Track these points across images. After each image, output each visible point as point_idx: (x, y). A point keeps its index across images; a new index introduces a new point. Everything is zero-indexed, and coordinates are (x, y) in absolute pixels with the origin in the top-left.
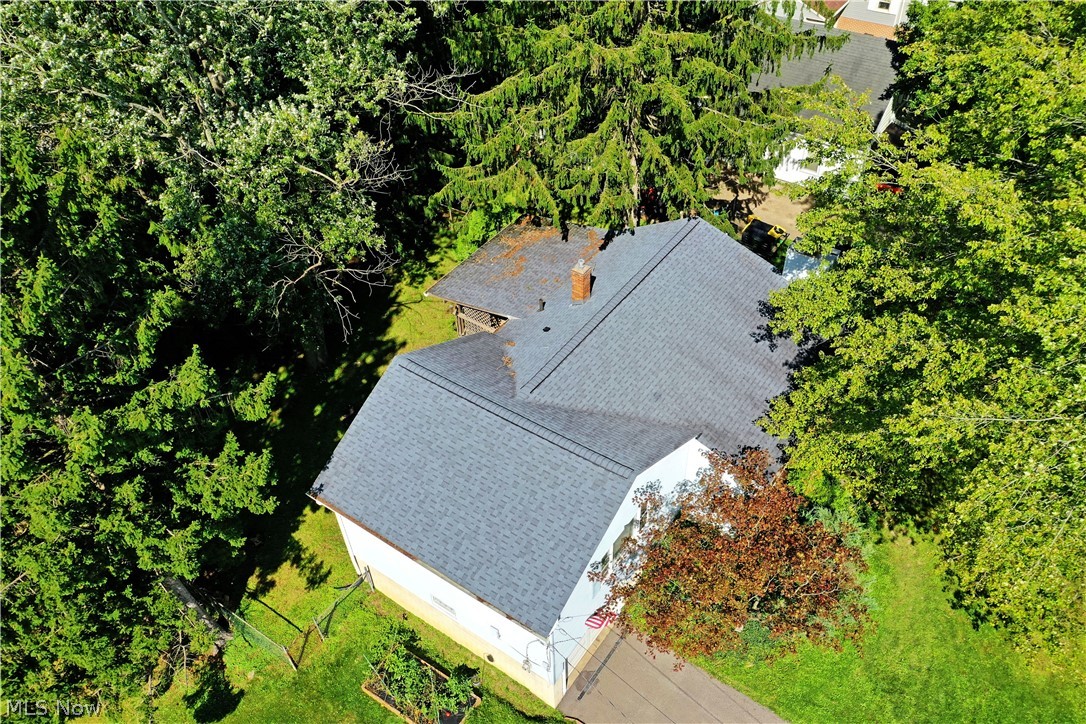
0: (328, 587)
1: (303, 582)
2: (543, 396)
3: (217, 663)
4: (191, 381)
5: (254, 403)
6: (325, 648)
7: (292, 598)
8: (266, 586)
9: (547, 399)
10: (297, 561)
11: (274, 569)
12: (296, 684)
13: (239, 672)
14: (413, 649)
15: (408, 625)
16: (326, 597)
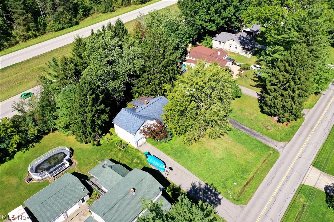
0: (113, 136)
1: (110, 135)
2: (138, 114)
3: (99, 141)
4: (102, 106)
5: (108, 110)
6: (112, 141)
7: (108, 136)
8: (106, 135)
9: (139, 114)
10: (109, 133)
11: (107, 133)
12: (108, 144)
13: (101, 142)
14: (121, 141)
15: (121, 140)
16: (112, 136)
